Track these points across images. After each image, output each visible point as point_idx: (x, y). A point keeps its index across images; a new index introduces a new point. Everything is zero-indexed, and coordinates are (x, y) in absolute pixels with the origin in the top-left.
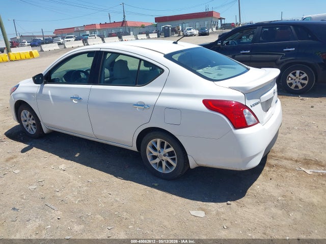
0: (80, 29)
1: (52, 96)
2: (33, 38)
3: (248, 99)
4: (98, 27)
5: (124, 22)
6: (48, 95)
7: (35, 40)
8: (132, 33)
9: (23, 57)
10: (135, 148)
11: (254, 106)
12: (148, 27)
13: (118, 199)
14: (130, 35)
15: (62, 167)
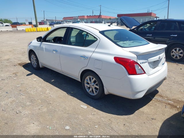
0: (76, 18)
1: (45, 49)
2: (52, 21)
3: (139, 59)
4: (86, 17)
5: (100, 16)
6: (43, 48)
7: (52, 22)
8: (103, 22)
9: (43, 30)
10: (79, 80)
11: (142, 63)
12: (113, 19)
13: (52, 96)
14: (102, 23)
15: (35, 80)
